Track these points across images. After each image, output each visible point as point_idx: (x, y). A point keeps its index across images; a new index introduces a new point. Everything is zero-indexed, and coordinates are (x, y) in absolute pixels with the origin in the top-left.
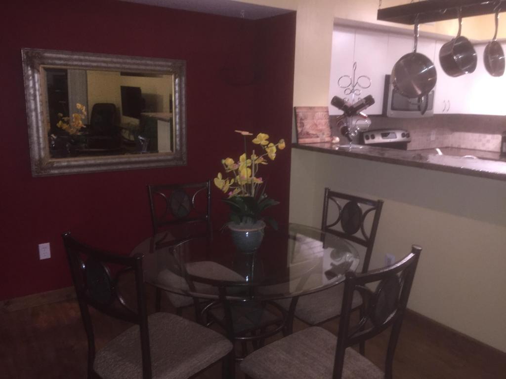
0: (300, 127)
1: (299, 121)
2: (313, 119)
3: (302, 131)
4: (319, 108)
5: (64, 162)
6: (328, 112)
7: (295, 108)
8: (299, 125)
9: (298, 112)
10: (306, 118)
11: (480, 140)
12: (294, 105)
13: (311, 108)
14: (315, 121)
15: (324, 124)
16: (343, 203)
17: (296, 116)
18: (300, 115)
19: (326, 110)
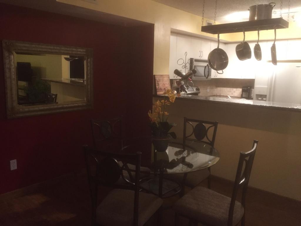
0: (158, 86)
1: (156, 83)
2: (163, 81)
3: (158, 87)
4: (165, 75)
5: (26, 108)
6: (169, 77)
7: (154, 75)
8: (157, 84)
9: (156, 78)
10: (160, 81)
11: (230, 92)
12: (154, 74)
13: (162, 76)
14: (164, 82)
15: (167, 84)
16: (195, 124)
17: (155, 80)
18: (157, 79)
19: (168, 77)
